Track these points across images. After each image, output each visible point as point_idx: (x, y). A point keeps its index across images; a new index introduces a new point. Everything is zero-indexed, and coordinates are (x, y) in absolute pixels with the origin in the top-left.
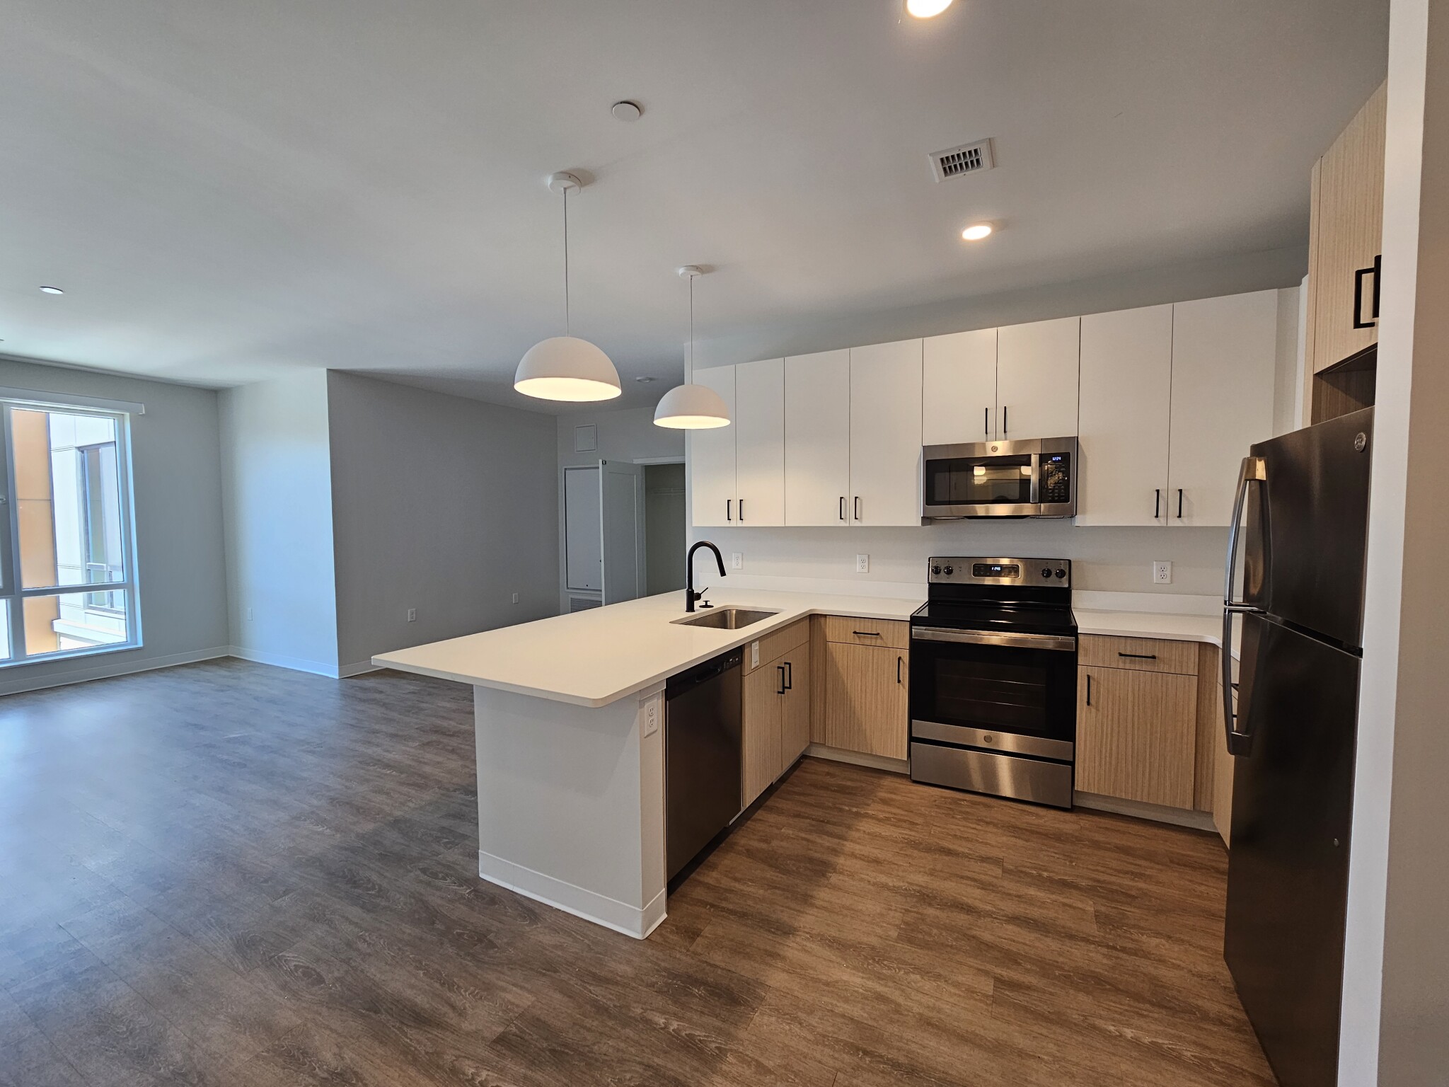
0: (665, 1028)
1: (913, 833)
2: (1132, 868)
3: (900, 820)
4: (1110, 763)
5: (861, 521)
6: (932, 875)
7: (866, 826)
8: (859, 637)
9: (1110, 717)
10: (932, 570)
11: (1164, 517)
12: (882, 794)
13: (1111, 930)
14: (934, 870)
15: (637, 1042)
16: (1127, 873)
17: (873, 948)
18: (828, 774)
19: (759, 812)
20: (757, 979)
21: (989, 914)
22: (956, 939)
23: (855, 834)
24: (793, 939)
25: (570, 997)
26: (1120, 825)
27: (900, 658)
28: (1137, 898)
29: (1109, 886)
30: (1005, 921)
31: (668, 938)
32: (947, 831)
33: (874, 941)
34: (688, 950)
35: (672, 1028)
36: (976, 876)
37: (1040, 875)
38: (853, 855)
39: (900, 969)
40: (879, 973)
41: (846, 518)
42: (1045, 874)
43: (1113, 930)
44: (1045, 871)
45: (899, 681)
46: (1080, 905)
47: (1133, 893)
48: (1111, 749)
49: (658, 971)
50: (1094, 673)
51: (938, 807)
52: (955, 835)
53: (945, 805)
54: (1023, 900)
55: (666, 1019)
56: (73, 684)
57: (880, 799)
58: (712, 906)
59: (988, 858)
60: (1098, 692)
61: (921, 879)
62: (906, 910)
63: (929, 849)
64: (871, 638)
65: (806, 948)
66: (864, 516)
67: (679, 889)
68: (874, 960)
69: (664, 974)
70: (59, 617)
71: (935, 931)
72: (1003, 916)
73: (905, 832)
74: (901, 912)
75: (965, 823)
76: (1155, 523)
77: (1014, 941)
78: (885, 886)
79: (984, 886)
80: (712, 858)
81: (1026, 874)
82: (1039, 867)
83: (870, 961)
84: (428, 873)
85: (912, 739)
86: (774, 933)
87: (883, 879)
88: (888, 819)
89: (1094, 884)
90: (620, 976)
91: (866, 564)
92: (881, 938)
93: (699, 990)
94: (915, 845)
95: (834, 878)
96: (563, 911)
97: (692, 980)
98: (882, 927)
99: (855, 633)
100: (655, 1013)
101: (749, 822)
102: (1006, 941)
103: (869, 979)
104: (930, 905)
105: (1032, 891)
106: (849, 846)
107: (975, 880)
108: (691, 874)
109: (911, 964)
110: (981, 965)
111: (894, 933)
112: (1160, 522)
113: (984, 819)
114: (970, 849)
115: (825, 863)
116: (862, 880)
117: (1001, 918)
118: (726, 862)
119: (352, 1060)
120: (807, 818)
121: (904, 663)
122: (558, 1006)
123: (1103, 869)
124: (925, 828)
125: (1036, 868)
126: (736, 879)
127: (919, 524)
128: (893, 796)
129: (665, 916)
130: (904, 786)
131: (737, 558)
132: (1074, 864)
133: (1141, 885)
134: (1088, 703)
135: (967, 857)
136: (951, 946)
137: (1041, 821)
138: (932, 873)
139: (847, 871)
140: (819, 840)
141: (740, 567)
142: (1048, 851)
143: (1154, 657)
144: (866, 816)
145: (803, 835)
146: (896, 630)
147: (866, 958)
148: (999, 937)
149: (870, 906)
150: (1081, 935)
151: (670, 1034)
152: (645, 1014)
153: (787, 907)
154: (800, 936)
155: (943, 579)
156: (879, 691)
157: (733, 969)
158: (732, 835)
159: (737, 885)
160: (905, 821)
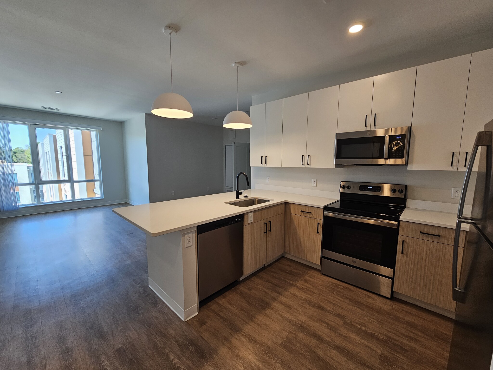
0: (172, 361)
1: (311, 297)
2: (412, 335)
3: (308, 290)
4: (412, 282)
5: (310, 166)
6: (310, 318)
7: (293, 290)
8: (303, 213)
9: (413, 261)
10: (342, 186)
11: (456, 166)
12: (307, 277)
13: (386, 365)
14: (312, 315)
15: (159, 364)
16: (407, 336)
17: (268, 347)
18: (289, 265)
19: (254, 277)
20: (216, 349)
21: (327, 343)
22: (305, 352)
23: (286, 293)
24: (238, 334)
25: (149, 339)
26: (414, 311)
27: (318, 223)
28: (407, 351)
29: (395, 342)
30: (333, 347)
31: (194, 323)
32: (327, 299)
33: (270, 343)
34: (198, 330)
35: (174, 362)
36: (330, 322)
37: (361, 328)
38: (281, 302)
39: (274, 360)
40: (264, 359)
41: (304, 164)
42: (364, 328)
43: (387, 366)
44: (365, 327)
45: (318, 233)
46: (375, 348)
47: (406, 348)
48: (413, 276)
49: (183, 336)
50: (407, 240)
51: (328, 287)
52: (330, 301)
53: (331, 287)
54: (347, 339)
55: (174, 357)
56: (87, 208)
57: (305, 280)
58: (216, 313)
59: (340, 315)
60: (408, 249)
61: (303, 319)
62: (290, 332)
63: (314, 306)
64: (308, 214)
65: (241, 340)
66: (312, 163)
67: (208, 304)
68: (265, 352)
69: (184, 337)
70: (95, 189)
71: (298, 345)
72: (333, 345)
73: (308, 296)
74: (288, 332)
75: (337, 297)
76: (451, 169)
77: (333, 359)
78: (287, 319)
79: (331, 328)
80: (227, 293)
81: (354, 326)
82: (362, 324)
83: (263, 352)
84: (135, 281)
85: (322, 257)
86: (232, 330)
87: (288, 315)
88: (304, 289)
89: (387, 339)
90: (169, 335)
91: (316, 183)
92: (274, 342)
93: (192, 348)
94: (309, 303)
95: (268, 311)
96: (166, 304)
97: (193, 343)
98: (277, 337)
99: (302, 211)
100: (172, 354)
101: (248, 281)
102: (329, 358)
103: (259, 361)
104: (302, 332)
105: (353, 336)
106: (282, 298)
107: (328, 324)
108: (216, 298)
109: (280, 359)
110: (311, 367)
111: (280, 342)
112: (454, 169)
113: (346, 296)
114: (333, 309)
115: (268, 303)
116: (279, 314)
117: (332, 346)
118: (231, 296)
120: (270, 282)
121: (320, 225)
122: (143, 342)
123: (395, 332)
124: (317, 296)
125: (360, 324)
126: (230, 304)
127: (334, 167)
128: (311, 279)
129: (197, 314)
130: (317, 275)
131: (268, 179)
132: (381, 326)
133: (413, 345)
134: (402, 253)
135: (330, 312)
136: (302, 354)
137: (374, 302)
138: (310, 317)
139: (275, 309)
140: (270, 293)
141: (269, 182)
142: (370, 317)
143: (439, 236)
144: (295, 286)
145: (265, 290)
146: (318, 212)
147: (263, 350)
148: (327, 355)
149: (277, 327)
150: (368, 364)
151: (172, 364)
152: (168, 353)
153: (243, 320)
154: (241, 333)
155: (346, 191)
156: (310, 235)
157: (209, 342)
158: (238, 285)
159: (229, 306)
160: (310, 291)
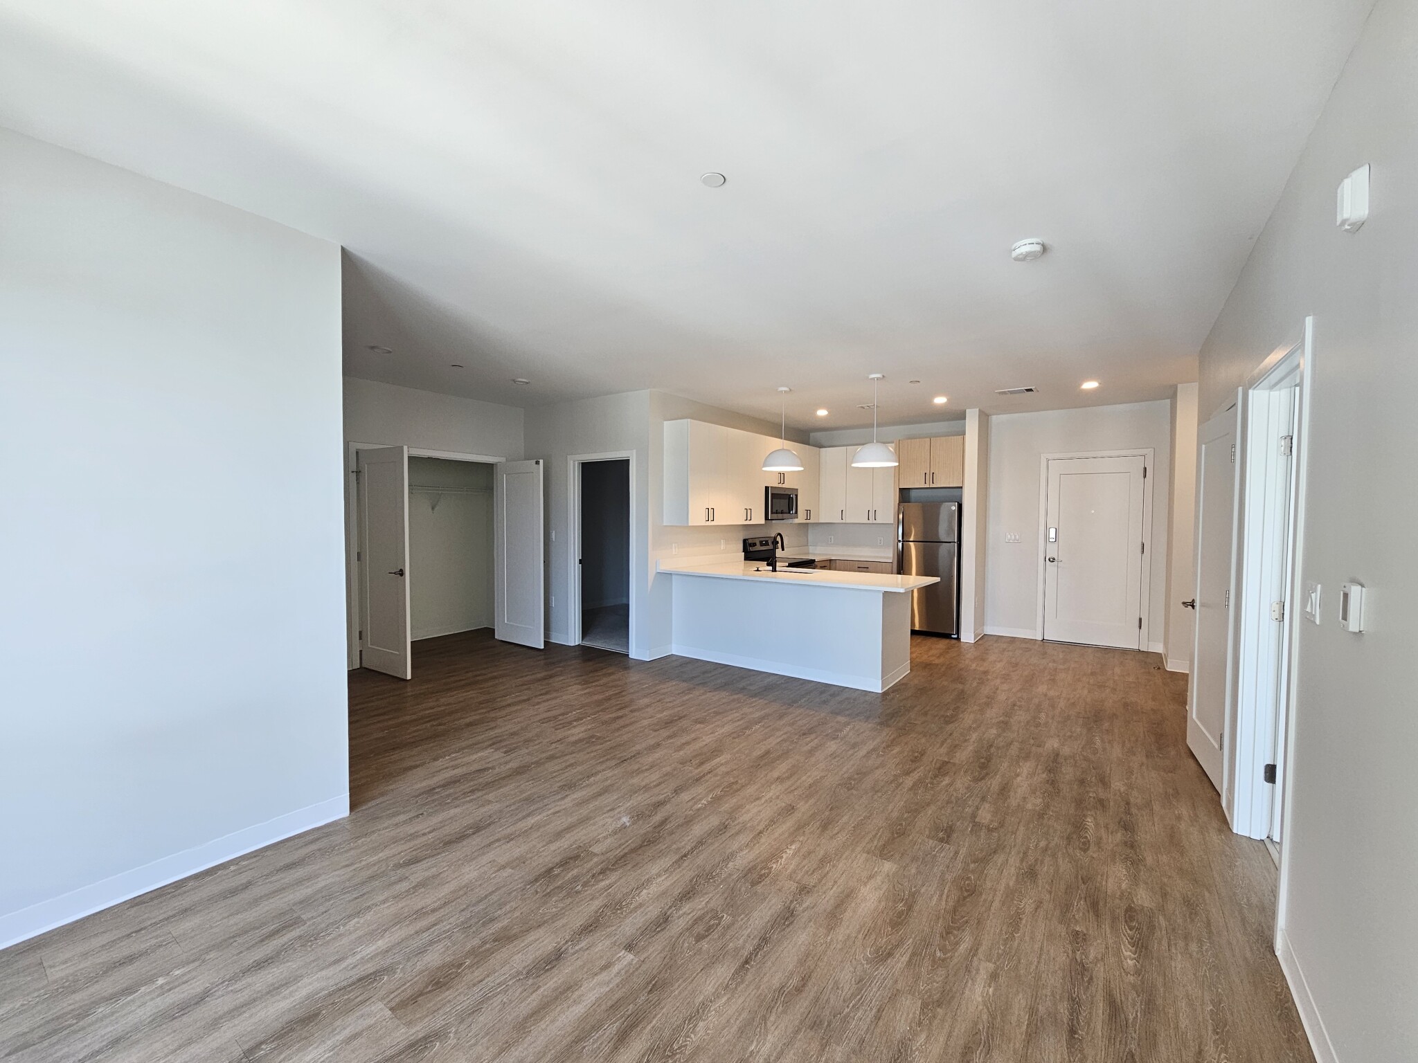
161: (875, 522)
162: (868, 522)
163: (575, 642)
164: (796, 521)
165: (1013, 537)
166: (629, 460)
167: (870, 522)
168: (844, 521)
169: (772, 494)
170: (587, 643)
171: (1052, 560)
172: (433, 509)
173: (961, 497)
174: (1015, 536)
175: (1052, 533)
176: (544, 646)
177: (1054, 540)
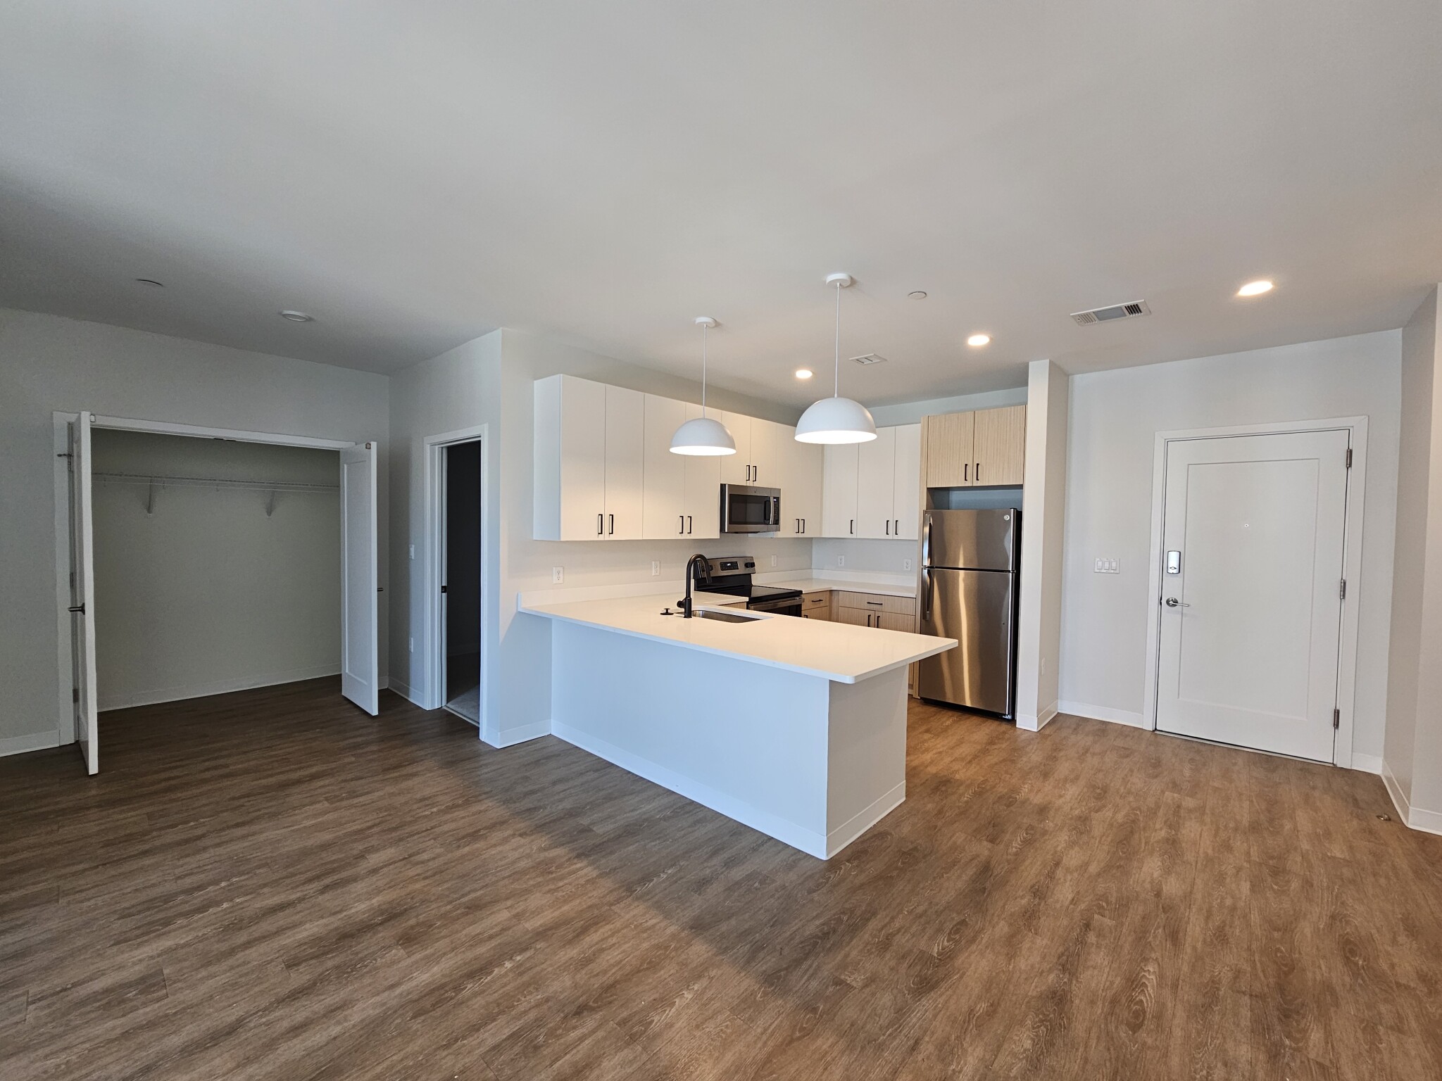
5: (691, 535)
41: (683, 533)
66: (693, 531)
119: (1022, 891)
161: (896, 537)
162: (887, 537)
163: (433, 703)
164: (779, 535)
165: (1107, 565)
166: (480, 442)
167: (889, 537)
168: (853, 536)
169: (730, 496)
170: (453, 708)
171: (1173, 603)
172: (269, 513)
173: (1021, 502)
174: (1110, 563)
175: (1173, 560)
176: (380, 709)
177: (1175, 571)
